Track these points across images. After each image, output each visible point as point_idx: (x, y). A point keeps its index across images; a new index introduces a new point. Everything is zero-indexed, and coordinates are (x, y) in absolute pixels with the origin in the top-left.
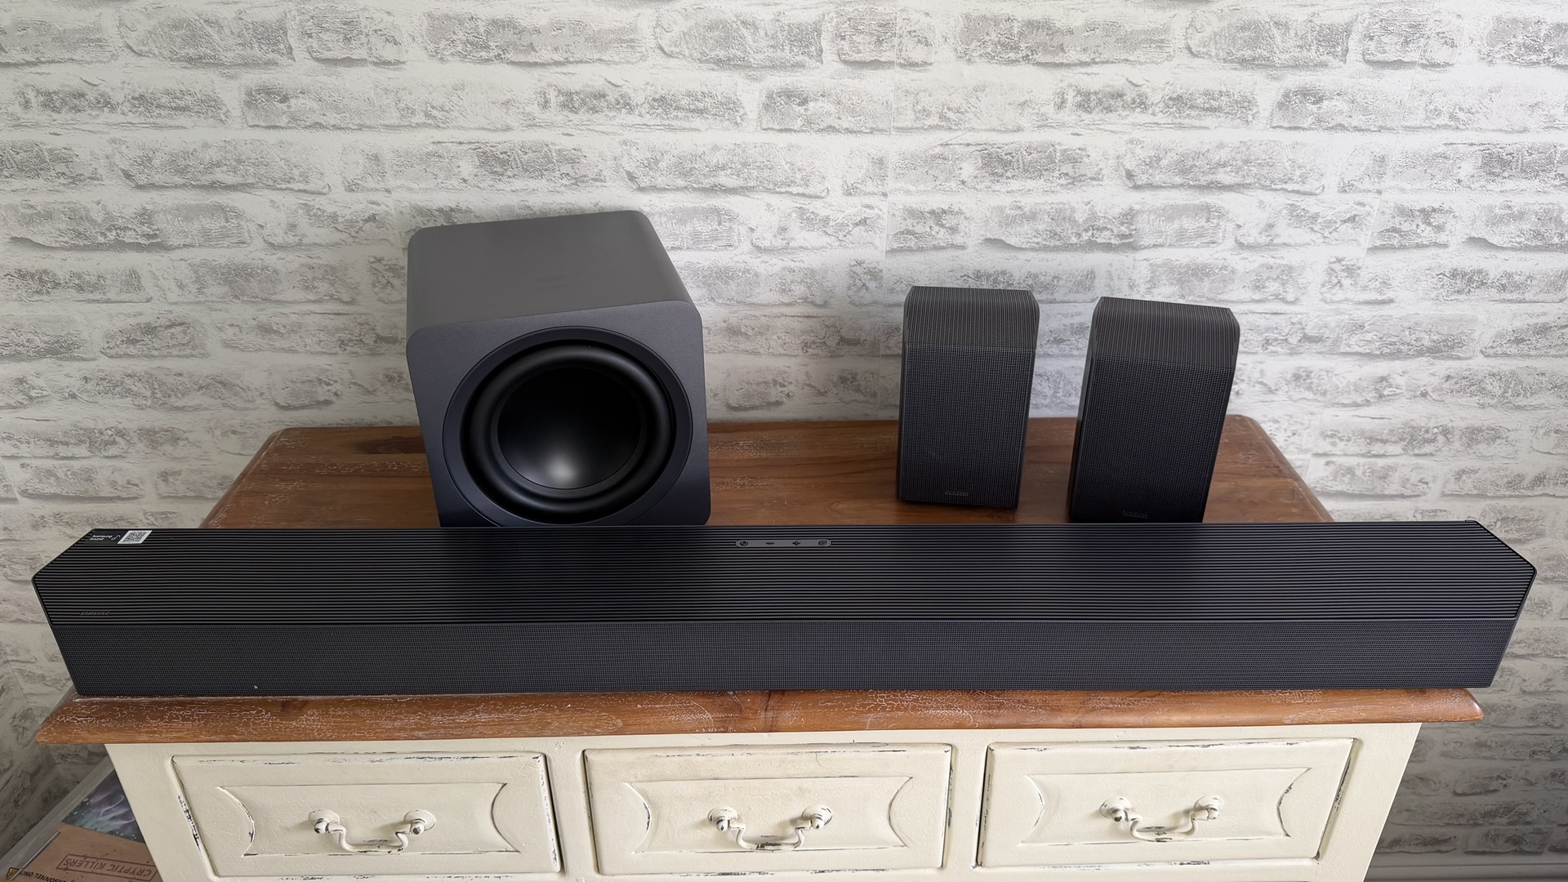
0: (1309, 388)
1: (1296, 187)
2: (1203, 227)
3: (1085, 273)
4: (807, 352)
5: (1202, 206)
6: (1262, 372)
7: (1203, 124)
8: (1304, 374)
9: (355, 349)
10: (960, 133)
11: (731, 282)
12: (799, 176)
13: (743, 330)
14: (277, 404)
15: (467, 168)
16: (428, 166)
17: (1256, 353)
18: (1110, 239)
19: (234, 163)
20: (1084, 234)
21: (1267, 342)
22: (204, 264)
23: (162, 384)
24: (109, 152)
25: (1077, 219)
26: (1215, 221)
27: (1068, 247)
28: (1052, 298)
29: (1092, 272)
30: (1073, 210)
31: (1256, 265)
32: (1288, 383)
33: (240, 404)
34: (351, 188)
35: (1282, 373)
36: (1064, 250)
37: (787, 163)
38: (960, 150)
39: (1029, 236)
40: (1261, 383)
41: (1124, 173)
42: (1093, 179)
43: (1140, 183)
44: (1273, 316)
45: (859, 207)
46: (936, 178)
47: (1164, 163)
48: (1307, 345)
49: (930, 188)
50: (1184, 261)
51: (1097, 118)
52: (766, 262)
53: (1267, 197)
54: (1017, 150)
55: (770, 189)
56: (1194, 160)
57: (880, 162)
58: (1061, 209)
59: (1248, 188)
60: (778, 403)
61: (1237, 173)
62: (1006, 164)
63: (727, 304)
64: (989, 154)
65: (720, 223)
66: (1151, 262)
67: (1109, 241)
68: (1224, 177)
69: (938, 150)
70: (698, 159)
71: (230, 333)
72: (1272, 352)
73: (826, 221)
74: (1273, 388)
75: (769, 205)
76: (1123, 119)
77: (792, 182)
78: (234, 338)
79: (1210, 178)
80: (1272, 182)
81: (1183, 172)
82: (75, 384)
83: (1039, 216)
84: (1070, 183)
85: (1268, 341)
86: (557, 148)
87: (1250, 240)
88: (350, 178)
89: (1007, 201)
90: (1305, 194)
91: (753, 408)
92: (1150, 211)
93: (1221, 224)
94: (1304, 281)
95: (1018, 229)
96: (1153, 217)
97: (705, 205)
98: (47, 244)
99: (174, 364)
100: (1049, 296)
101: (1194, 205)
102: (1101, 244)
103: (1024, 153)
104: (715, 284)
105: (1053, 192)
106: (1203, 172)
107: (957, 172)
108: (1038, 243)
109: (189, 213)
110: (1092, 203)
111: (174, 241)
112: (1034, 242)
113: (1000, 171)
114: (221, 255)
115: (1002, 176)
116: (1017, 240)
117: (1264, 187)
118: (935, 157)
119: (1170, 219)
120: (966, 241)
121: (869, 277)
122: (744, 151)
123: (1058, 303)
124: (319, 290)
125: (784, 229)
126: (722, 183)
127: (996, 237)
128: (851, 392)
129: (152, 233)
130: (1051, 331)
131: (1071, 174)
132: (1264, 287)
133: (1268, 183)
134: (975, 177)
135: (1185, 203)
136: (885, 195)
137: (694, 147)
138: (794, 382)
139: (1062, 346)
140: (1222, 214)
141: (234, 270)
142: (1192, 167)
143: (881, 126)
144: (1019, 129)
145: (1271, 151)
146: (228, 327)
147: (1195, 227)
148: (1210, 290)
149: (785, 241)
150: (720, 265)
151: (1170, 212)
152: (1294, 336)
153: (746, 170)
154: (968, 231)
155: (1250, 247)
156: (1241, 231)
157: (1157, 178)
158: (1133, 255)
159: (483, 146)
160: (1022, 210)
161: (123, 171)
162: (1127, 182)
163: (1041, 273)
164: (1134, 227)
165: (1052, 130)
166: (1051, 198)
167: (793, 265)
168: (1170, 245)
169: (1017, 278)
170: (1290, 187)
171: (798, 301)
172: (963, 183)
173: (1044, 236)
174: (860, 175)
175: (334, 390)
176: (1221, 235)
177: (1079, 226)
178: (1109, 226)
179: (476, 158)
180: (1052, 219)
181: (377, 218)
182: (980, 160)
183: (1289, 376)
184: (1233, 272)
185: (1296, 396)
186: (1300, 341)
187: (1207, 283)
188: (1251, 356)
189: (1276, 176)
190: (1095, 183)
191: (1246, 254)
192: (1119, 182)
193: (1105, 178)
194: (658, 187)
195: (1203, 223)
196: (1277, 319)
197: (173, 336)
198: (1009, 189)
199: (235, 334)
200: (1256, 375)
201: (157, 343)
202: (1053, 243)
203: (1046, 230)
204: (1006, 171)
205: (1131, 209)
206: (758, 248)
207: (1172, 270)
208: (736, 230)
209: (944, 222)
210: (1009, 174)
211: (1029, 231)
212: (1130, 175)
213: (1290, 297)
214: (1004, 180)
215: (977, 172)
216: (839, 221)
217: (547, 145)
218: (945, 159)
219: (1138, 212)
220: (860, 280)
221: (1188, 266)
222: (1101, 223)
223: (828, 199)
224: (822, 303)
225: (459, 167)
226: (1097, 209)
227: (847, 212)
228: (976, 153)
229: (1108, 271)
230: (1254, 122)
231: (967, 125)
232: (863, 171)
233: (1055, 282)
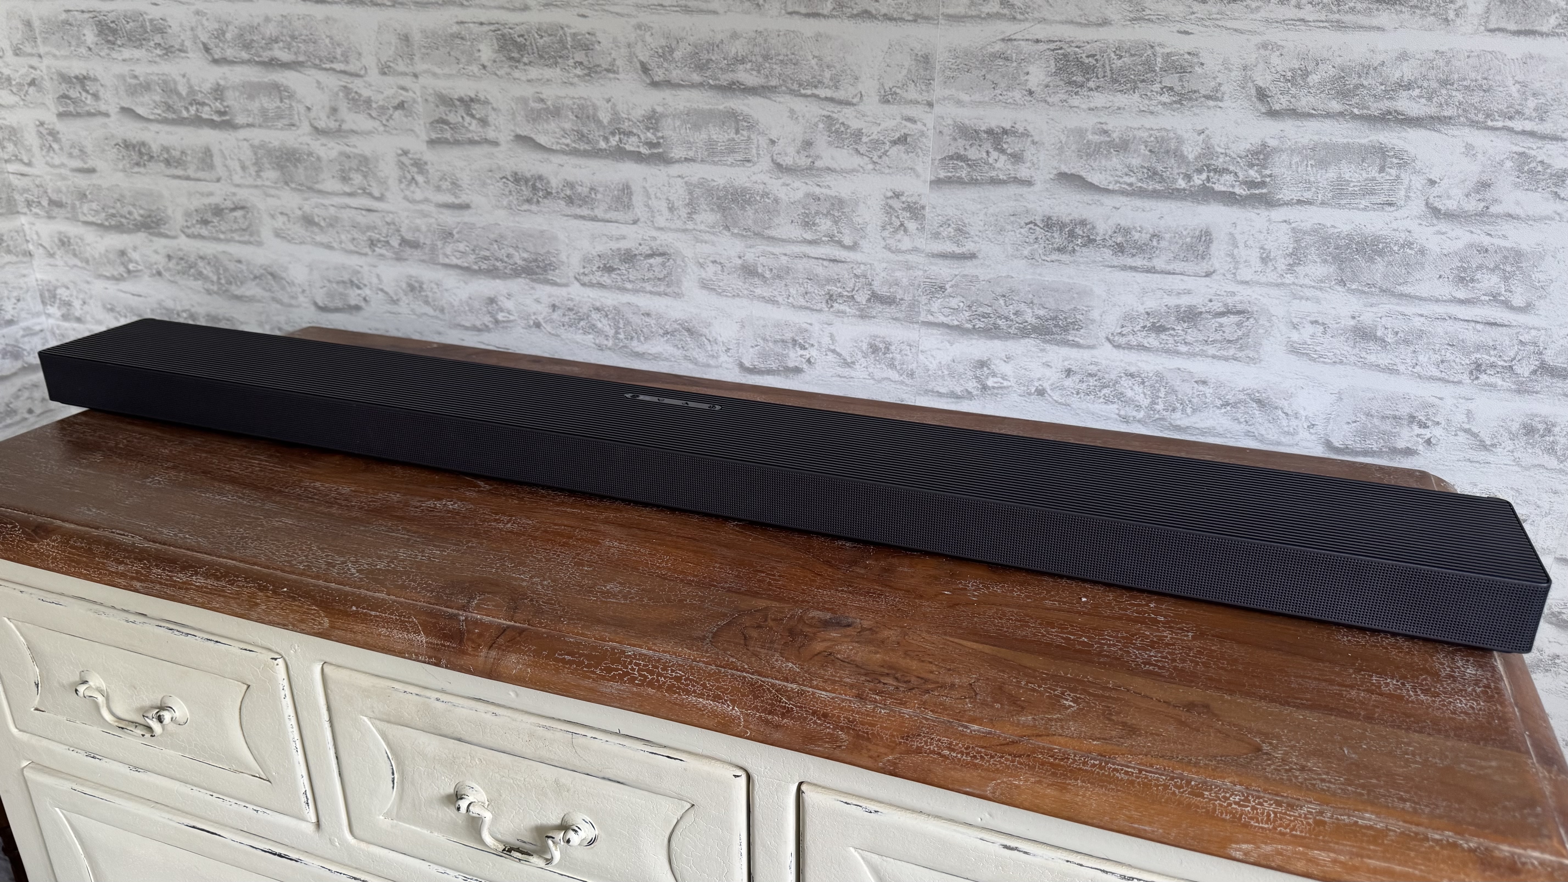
0: (1551, 450)
1: (1529, 126)
2: (1374, 179)
3: (1197, 233)
4: (832, 306)
5: (1374, 147)
6: (1469, 414)
7: (1375, 22)
8: (1542, 427)
9: (383, 251)
10: (1027, 25)
11: (748, 208)
12: (827, 74)
13: (760, 271)
14: (316, 304)
15: (487, 52)
16: (452, 49)
17: (1460, 382)
18: (1233, 186)
19: (289, 39)
20: (1195, 177)
21: (1478, 368)
22: (263, 145)
23: (226, 270)
24: (194, 24)
25: (1186, 153)
26: (1393, 172)
27: (1173, 194)
28: (1150, 264)
29: (1208, 233)
30: (1180, 141)
31: (1460, 245)
32: (1513, 437)
33: (286, 300)
34: (385, 70)
35: (1503, 420)
36: (1167, 198)
37: (814, 57)
38: (1027, 47)
39: (1119, 173)
40: (1467, 431)
41: (1253, 92)
42: (1208, 97)
43: (1277, 107)
44: (1488, 328)
45: (898, 119)
46: (995, 85)
47: (1314, 79)
48: (1547, 380)
49: (987, 99)
50: (1345, 229)
51: (1214, 10)
52: (788, 185)
53: (1480, 139)
54: (1103, 52)
55: (794, 91)
56: (1360, 77)
57: (925, 60)
58: (1163, 137)
59: (1448, 124)
60: (797, 370)
61: (1430, 99)
62: (1088, 70)
63: (743, 236)
64: (1065, 55)
65: (737, 132)
66: (1293, 225)
67: (1231, 190)
68: (1406, 104)
69: (998, 47)
70: (716, 48)
71: (280, 222)
72: (1486, 384)
73: (858, 135)
74: (1488, 443)
75: (792, 111)
76: (1252, 12)
77: (819, 82)
78: (283, 227)
79: (1385, 105)
80: (1488, 116)
81: (1344, 94)
82: (160, 261)
83: (1132, 147)
84: (1175, 102)
85: (1480, 365)
86: (573, 31)
87: (1450, 205)
88: (384, 59)
89: (1089, 121)
90: (1543, 137)
91: (769, 372)
92: (1293, 151)
93: (1403, 176)
94: (1542, 277)
95: (1103, 162)
96: (1296, 159)
97: (721, 107)
98: (145, 115)
99: (235, 250)
100: (1145, 262)
101: (1361, 145)
102: (1220, 192)
103: (1112, 55)
104: (730, 209)
105: (1152, 113)
106: (1375, 96)
107: (1023, 78)
108: (1131, 185)
109: (252, 90)
110: (1207, 132)
111: (240, 120)
112: (1126, 183)
113: (1079, 79)
114: (275, 137)
115: (1082, 86)
116: (1102, 177)
117: (1474, 124)
118: (994, 56)
119: (1323, 164)
120: (1033, 174)
121: (908, 215)
122: (766, 40)
123: (1159, 273)
124: (354, 182)
125: (808, 144)
126: (740, 80)
127: (1073, 171)
128: (883, 366)
129: (223, 110)
130: (1148, 314)
131: (1178, 88)
132: (1472, 280)
133: (1481, 117)
134: (1047, 86)
135: (1345, 141)
136: (930, 105)
137: (711, 34)
138: (816, 344)
139: (1163, 336)
140: (1404, 162)
141: (286, 154)
142: (1357, 87)
143: (927, 13)
144: (1105, 22)
145: (1486, 67)
146: (279, 216)
147: (1361, 179)
148: (1385, 276)
149: (810, 160)
150: (736, 184)
151: (1323, 153)
152: (1524, 362)
153: (767, 65)
154: (1036, 161)
155: (1451, 216)
156: (1436, 190)
157: (1304, 102)
158: (1267, 213)
159: (502, 28)
160: (1109, 136)
161: (204, 45)
162: (1259, 105)
163: (1135, 228)
164: (1268, 172)
165: (1151, 25)
166: (1149, 122)
167: (817, 190)
168: (1323, 203)
169: (1101, 232)
170: (1518, 125)
171: (824, 239)
172: (1031, 93)
173: (1140, 175)
174: (900, 77)
175: (364, 295)
176: (1402, 193)
177: (1188, 164)
178: (1231, 168)
179: (495, 41)
180: (1150, 151)
181: (406, 105)
182: (1052, 62)
183: (1515, 427)
184: (1422, 252)
185: (1527, 459)
186: (1534, 372)
187: (1380, 265)
188: (1451, 388)
189: (1495, 107)
190: (1211, 103)
191: (1443, 226)
192: (1246, 104)
193: (1226, 98)
194: (672, 82)
195: (1374, 173)
196: (1494, 332)
197: (235, 220)
198: (1092, 105)
199: (284, 223)
200: (1460, 418)
201: (224, 227)
202: (1151, 186)
203: (1142, 167)
204: (1088, 80)
205: (1264, 145)
206: (779, 166)
207: (1325, 240)
208: (755, 141)
209: (1005, 146)
210: (1091, 84)
211: (1119, 167)
212: (1262, 95)
213: (1518, 300)
214: (1084, 92)
215: (1049, 79)
216: (874, 137)
217: (562, 28)
218: (1006, 59)
219: (1275, 150)
220: (898, 217)
221: (1350, 237)
222: (1220, 162)
223: (861, 107)
224: (851, 244)
225: (479, 51)
226: (1214, 141)
227: (883, 126)
228: (1048, 53)
229: (1231, 234)
230: (1459, 21)
231: (1036, 15)
232: (904, 72)
233: (1155, 243)
